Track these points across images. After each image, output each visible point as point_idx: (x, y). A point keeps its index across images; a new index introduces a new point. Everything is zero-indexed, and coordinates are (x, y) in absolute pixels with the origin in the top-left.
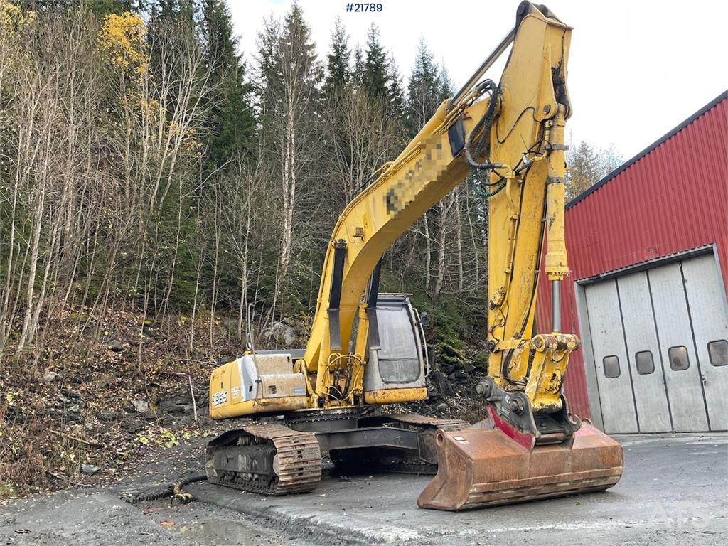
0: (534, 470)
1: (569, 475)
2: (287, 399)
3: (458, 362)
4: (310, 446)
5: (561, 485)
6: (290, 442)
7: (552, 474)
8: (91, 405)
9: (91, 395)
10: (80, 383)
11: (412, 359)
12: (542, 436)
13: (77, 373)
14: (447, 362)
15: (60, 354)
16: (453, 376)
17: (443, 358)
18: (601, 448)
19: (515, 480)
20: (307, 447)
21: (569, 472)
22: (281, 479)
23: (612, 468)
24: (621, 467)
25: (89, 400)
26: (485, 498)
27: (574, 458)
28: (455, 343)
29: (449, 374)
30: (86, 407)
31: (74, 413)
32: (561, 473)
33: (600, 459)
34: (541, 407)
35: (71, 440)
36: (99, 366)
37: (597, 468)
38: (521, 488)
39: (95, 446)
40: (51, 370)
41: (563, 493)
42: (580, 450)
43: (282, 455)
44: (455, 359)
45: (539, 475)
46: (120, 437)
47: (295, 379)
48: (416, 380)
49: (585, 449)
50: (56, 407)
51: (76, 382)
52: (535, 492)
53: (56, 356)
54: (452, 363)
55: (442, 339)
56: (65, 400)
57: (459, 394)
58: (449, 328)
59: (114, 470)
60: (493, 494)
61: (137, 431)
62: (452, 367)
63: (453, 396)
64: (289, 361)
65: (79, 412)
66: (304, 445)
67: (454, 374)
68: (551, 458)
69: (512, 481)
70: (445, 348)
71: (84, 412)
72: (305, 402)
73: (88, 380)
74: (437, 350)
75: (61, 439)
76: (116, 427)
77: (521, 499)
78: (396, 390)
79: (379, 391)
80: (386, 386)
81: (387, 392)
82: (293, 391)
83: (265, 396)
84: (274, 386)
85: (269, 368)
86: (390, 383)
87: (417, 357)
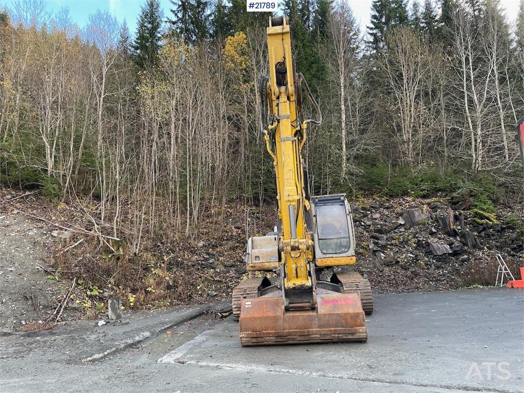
0: (286, 325)
1: (316, 331)
2: (266, 264)
3: (487, 223)
4: (252, 295)
5: (313, 336)
6: (241, 292)
7: (302, 329)
8: (221, 259)
9: (221, 254)
10: (217, 247)
11: (344, 238)
12: (291, 305)
13: (216, 242)
14: (478, 223)
15: (209, 232)
16: (483, 234)
17: (475, 220)
18: (345, 314)
19: (272, 331)
20: (250, 295)
21: (316, 328)
22: (234, 313)
23: (355, 328)
24: (364, 327)
25: (220, 256)
26: (254, 340)
27: (320, 319)
28: (487, 209)
29: (479, 233)
30: (218, 260)
31: (211, 263)
32: (310, 328)
33: (343, 321)
34: (294, 286)
35: (206, 278)
36: (227, 238)
37: (341, 327)
38: (278, 336)
39: (219, 281)
40: (203, 241)
41: (319, 341)
42: (325, 315)
43: (235, 299)
44: (484, 221)
45: (291, 329)
46: (233, 276)
47: (272, 252)
48: (347, 251)
49: (330, 314)
50: (202, 261)
51: (214, 247)
52: (294, 339)
53: (207, 233)
54: (482, 224)
55: (476, 206)
56: (207, 257)
57: (487, 247)
58: (483, 197)
59: (225, 294)
60: (259, 339)
61: (243, 273)
62: (481, 228)
63: (480, 249)
64: (275, 240)
65: (213, 263)
66: (248, 294)
67: (484, 232)
68: (301, 319)
69: (270, 331)
70: (476, 213)
71: (216, 263)
72: (278, 265)
73: (221, 245)
74: (470, 214)
75: (201, 277)
76: (232, 271)
77: (285, 343)
78: (331, 259)
79: (319, 260)
80: (324, 256)
81: (325, 260)
82: (270, 259)
83: (253, 262)
84: (258, 257)
85: (263, 245)
86: (327, 254)
87: (348, 236)
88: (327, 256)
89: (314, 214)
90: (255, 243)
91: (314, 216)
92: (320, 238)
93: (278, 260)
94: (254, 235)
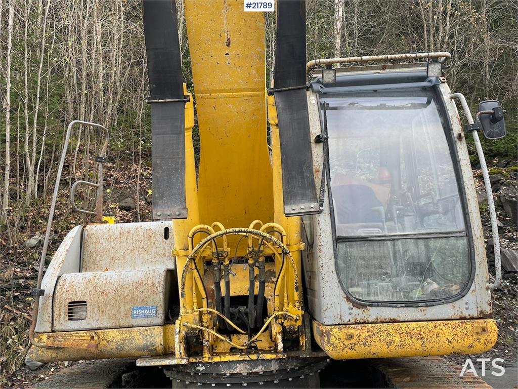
2: (112, 334)
11: (446, 235)
48: (460, 296)
64: (166, 237)
72: (156, 341)
78: (389, 327)
79: (336, 330)
80: (359, 314)
81: (362, 332)
82: (130, 314)
83: (57, 326)
84: (82, 303)
85: (120, 253)
86: (373, 304)
87: (461, 226)
88: (373, 313)
89: (315, 129)
90: (91, 247)
91: (318, 140)
92: (340, 233)
93: (160, 319)
94: (92, 219)
